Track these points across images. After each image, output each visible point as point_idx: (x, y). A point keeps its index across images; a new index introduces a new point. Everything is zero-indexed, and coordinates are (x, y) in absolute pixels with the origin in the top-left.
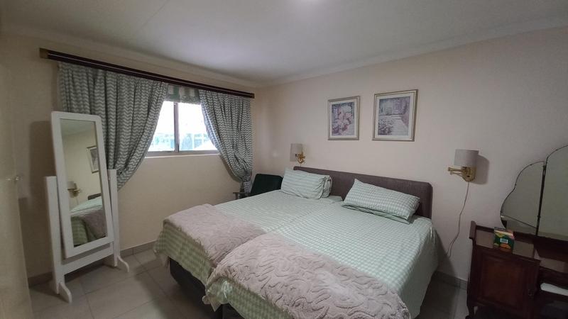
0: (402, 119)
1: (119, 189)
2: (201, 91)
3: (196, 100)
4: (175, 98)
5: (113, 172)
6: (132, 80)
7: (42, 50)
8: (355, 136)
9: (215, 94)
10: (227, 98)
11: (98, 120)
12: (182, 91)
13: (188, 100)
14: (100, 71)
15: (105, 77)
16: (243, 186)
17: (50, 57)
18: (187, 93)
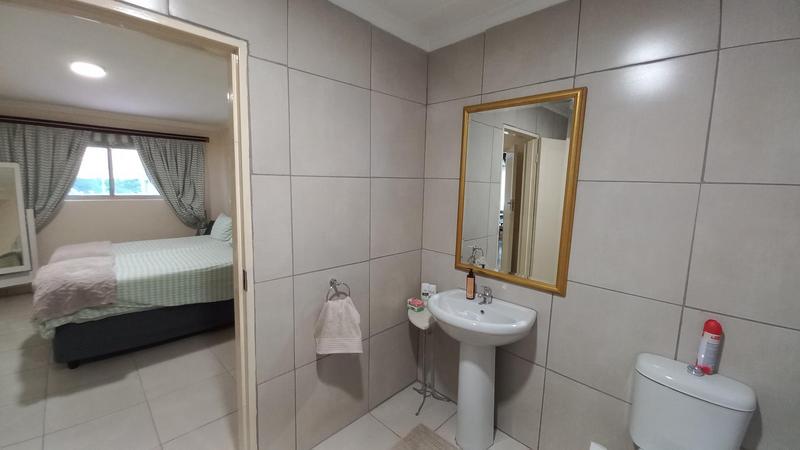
1: (38, 230)
2: (133, 137)
3: (130, 145)
5: (30, 212)
6: (51, 131)
9: (152, 139)
11: (16, 167)
12: (111, 139)
13: (120, 146)
14: (19, 125)
15: (24, 129)
18: (118, 139)
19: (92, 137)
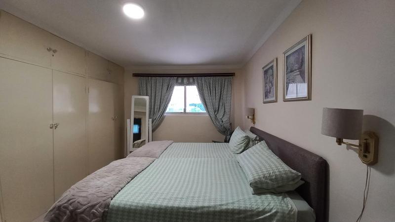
0: (300, 74)
2: (195, 78)
4: (182, 84)
5: (151, 120)
7: (133, 74)
8: (274, 99)
9: (203, 78)
10: (211, 79)
11: (148, 98)
12: (185, 80)
13: (189, 84)
16: (226, 137)
17: (135, 76)
18: (188, 80)
19: (177, 80)
